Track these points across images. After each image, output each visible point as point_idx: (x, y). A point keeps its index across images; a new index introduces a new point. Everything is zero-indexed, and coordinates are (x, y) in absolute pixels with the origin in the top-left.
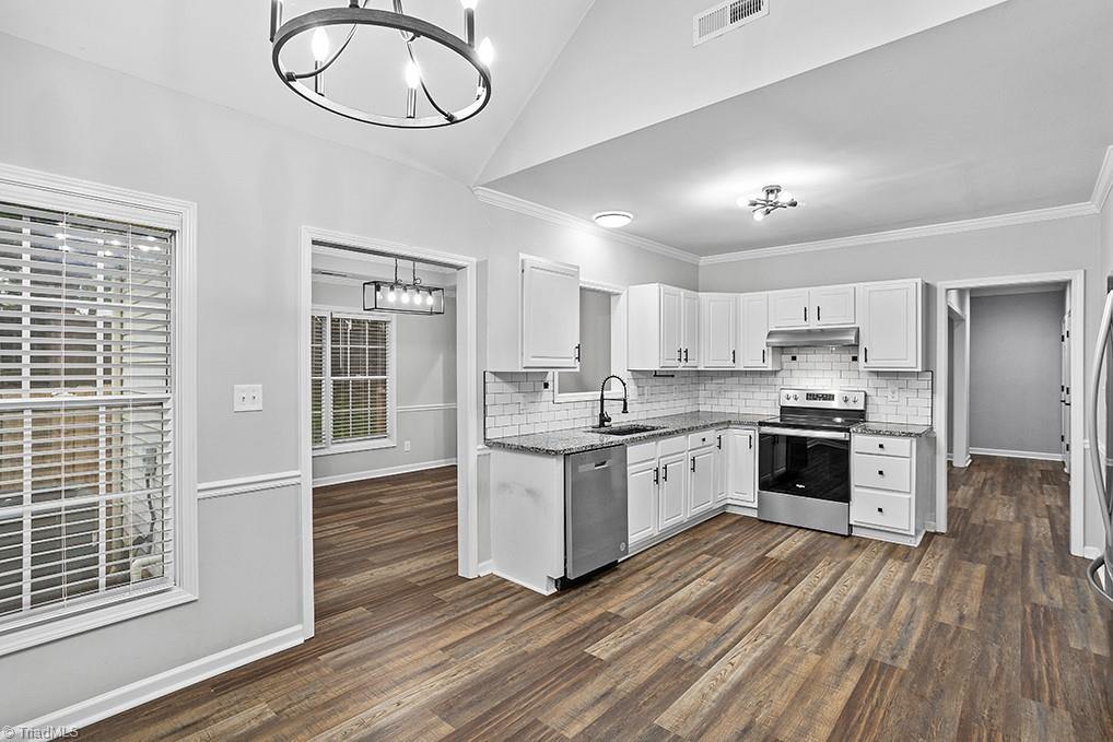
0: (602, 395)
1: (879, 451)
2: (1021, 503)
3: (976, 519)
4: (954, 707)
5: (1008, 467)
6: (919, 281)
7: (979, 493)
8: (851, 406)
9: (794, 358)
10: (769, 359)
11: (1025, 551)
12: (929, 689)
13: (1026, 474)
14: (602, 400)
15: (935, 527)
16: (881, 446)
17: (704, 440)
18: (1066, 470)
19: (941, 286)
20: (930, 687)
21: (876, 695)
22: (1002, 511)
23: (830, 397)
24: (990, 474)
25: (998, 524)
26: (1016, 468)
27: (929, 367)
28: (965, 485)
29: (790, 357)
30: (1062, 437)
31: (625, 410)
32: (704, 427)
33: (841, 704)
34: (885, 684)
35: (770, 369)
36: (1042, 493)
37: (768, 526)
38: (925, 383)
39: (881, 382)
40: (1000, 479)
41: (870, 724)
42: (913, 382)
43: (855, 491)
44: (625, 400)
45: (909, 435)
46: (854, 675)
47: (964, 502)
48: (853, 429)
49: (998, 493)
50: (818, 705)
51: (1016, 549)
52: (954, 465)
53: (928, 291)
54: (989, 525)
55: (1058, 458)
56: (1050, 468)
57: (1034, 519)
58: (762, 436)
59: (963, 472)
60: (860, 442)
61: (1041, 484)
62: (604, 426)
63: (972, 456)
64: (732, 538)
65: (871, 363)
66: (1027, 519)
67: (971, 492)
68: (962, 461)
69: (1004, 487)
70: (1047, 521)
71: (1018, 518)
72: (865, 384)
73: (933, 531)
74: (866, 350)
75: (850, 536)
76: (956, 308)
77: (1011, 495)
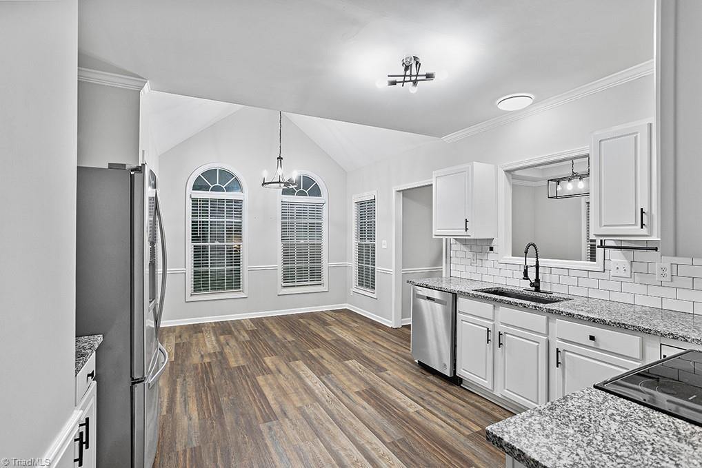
0: (537, 262)
4: (228, 418)
12: (242, 421)
17: (594, 338)
20: (243, 422)
21: (259, 404)
33: (266, 394)
34: (260, 410)
41: (251, 393)
46: (275, 407)
50: (272, 389)
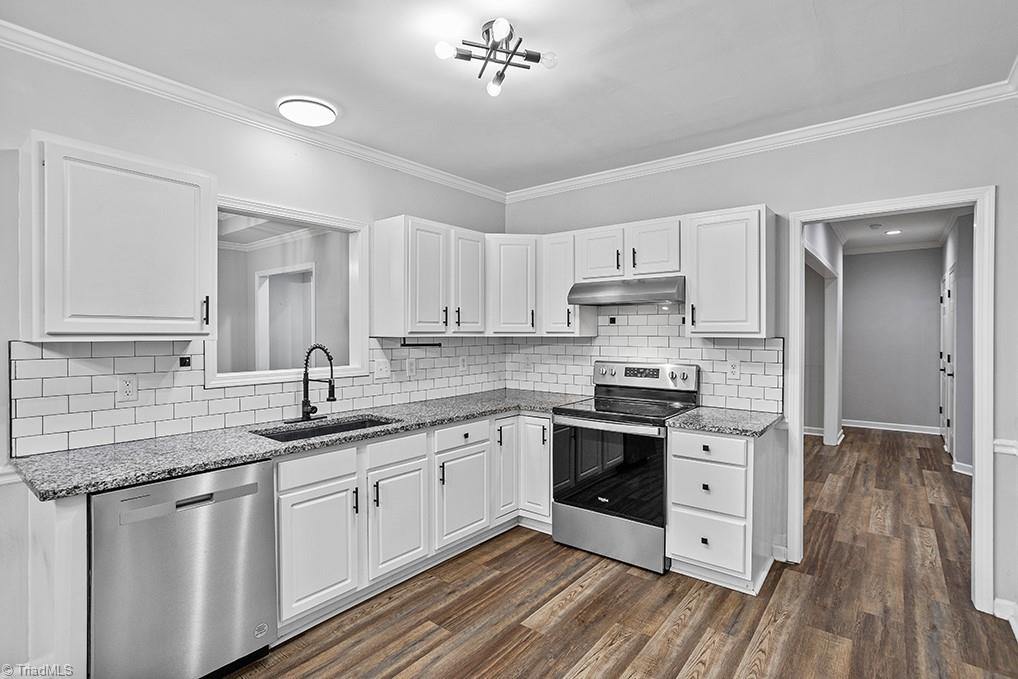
0: (306, 374)
1: (703, 455)
2: (898, 501)
3: (842, 536)
5: (883, 444)
6: (762, 208)
7: (850, 486)
8: (681, 386)
9: (613, 321)
10: (576, 321)
11: (909, 601)
13: (903, 455)
14: (306, 381)
15: (786, 555)
16: (706, 448)
17: (466, 436)
18: (946, 449)
19: (795, 218)
22: (875, 517)
23: (655, 373)
24: (864, 455)
25: (871, 540)
26: (892, 445)
27: (778, 334)
28: (834, 473)
29: (607, 319)
30: (941, 408)
31: (332, 397)
32: (467, 418)
35: (577, 335)
36: (924, 485)
37: (564, 552)
38: (773, 354)
39: (719, 354)
40: (874, 463)
42: (759, 353)
43: (673, 512)
44: (330, 382)
45: (744, 432)
47: (830, 503)
48: (669, 421)
49: (871, 485)
51: (895, 597)
52: (825, 443)
53: (778, 226)
54: (861, 544)
55: (935, 431)
56: (928, 446)
57: (917, 530)
58: (557, 427)
59: (834, 452)
60: (680, 441)
61: (921, 469)
62: (309, 419)
63: (847, 430)
64: (504, 576)
65: (700, 326)
66: (908, 532)
67: (840, 484)
68: (833, 437)
69: (879, 475)
70: (932, 533)
71: (896, 530)
72: (697, 355)
73: (784, 560)
74: (693, 309)
75: (666, 572)
76: (823, 259)
77: (886, 488)
